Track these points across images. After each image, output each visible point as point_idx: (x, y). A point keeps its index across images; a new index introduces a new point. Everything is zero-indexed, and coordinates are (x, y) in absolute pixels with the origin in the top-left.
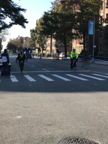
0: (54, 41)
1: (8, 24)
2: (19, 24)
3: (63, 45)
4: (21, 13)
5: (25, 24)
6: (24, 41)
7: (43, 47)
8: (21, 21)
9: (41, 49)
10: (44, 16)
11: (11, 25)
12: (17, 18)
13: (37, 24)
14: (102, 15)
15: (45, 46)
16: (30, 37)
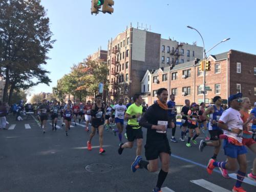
0: (72, 96)
1: (35, 82)
2: (45, 83)
3: (79, 100)
4: (47, 74)
5: (49, 83)
6: (46, 96)
7: (62, 102)
8: (46, 80)
9: (61, 102)
10: (64, 77)
11: (38, 83)
12: (42, 78)
13: (58, 83)
14: (108, 79)
15: (64, 100)
16: (52, 93)
